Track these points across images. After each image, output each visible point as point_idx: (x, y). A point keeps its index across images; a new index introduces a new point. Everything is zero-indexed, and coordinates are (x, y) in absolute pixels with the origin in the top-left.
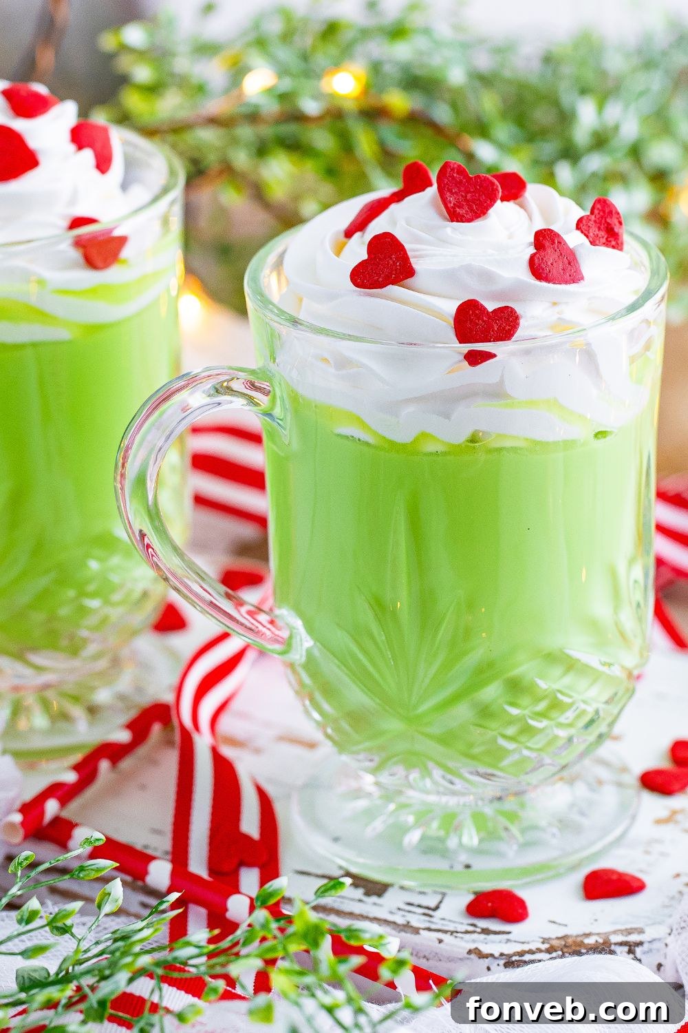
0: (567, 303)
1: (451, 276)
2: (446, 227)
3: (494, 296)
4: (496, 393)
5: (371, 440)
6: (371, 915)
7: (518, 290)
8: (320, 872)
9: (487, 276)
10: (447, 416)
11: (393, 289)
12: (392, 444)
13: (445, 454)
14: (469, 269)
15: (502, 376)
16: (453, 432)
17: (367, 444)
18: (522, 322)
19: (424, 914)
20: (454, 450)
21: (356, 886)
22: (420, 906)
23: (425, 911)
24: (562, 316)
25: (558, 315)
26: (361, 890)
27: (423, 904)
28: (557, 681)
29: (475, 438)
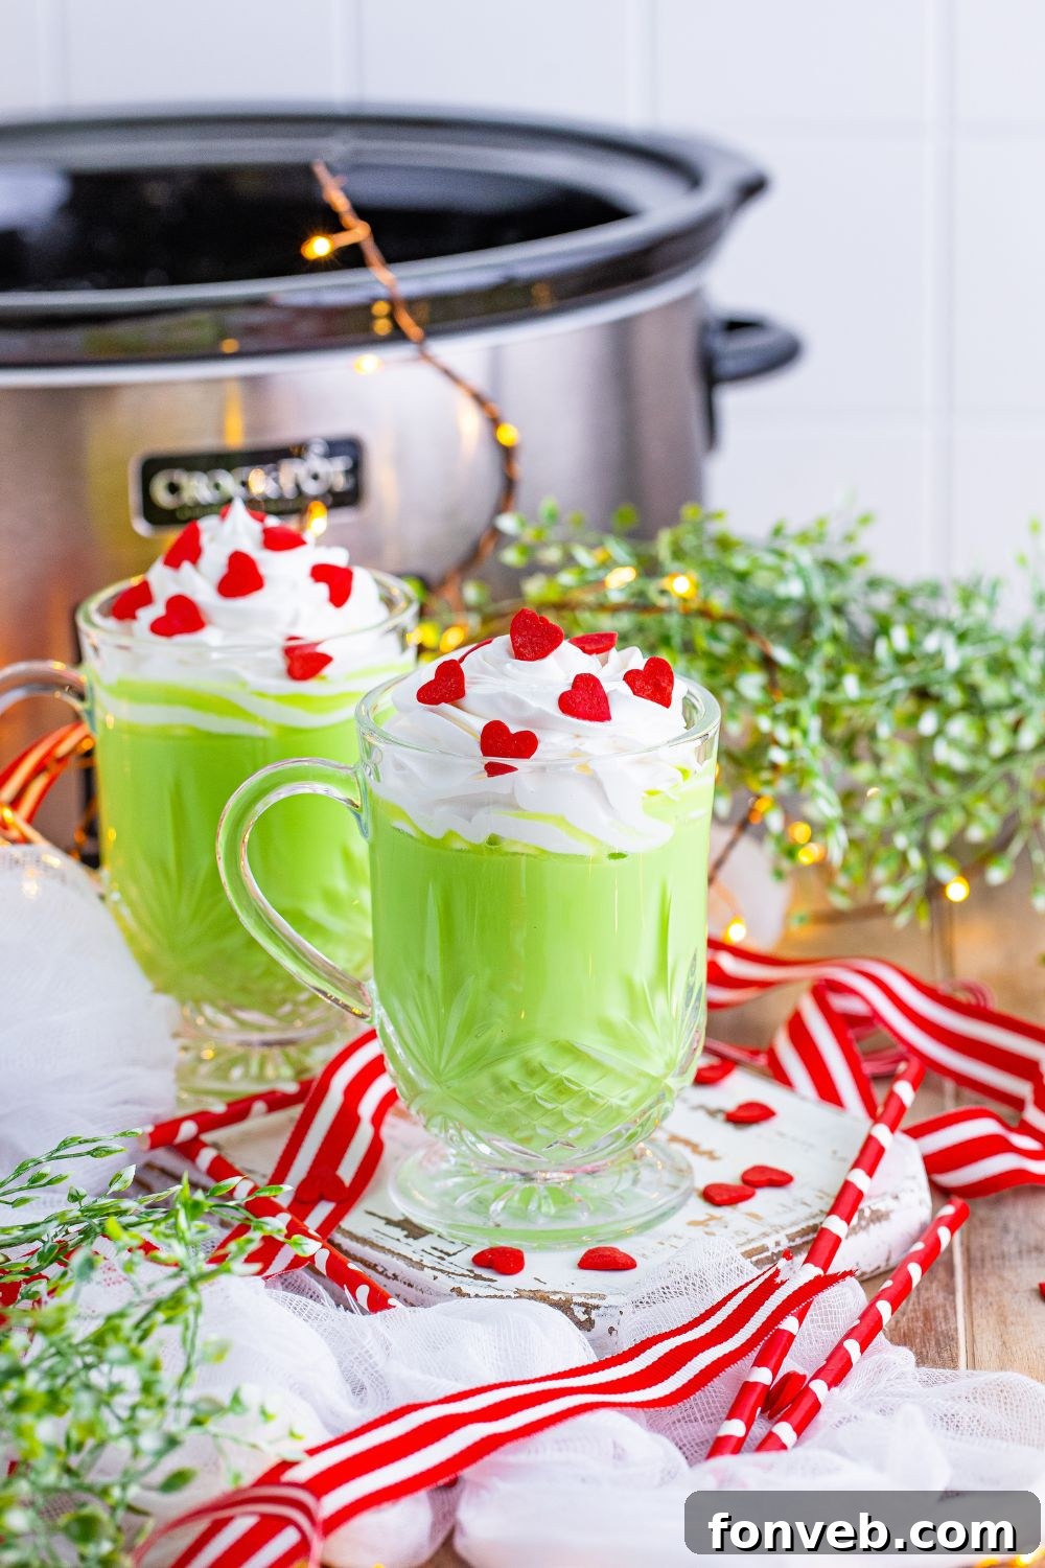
0: (588, 737)
1: (490, 700)
2: (506, 663)
3: (520, 722)
4: (510, 804)
5: (414, 834)
6: (396, 1251)
7: (542, 719)
8: (383, 1215)
9: (519, 704)
10: (470, 820)
11: (445, 707)
12: (429, 837)
13: (469, 851)
14: (504, 696)
15: (513, 789)
16: (475, 832)
17: (411, 836)
18: (540, 746)
19: (439, 1257)
20: (476, 850)
21: (403, 1229)
22: (441, 1251)
23: (443, 1255)
24: (581, 747)
25: (577, 745)
26: (405, 1233)
27: (445, 1250)
28: (564, 1069)
29: (493, 841)
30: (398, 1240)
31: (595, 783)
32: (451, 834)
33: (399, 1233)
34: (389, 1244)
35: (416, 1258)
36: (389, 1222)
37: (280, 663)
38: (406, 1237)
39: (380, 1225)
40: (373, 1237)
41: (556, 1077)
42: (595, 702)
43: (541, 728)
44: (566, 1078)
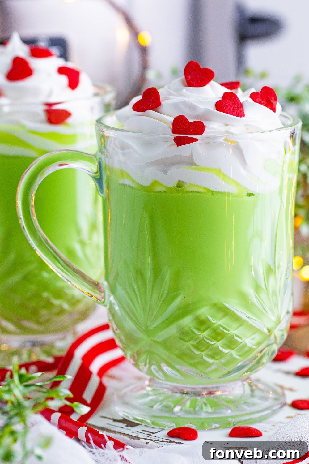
0: (232, 125)
2: (183, 89)
3: (194, 117)
4: (190, 162)
5: (133, 185)
7: (207, 114)
9: (192, 107)
10: (166, 173)
11: (150, 112)
12: (142, 186)
13: (165, 192)
15: (192, 153)
16: (169, 180)
17: (132, 187)
18: (206, 130)
19: (148, 434)
20: (169, 191)
21: (124, 423)
22: (148, 432)
23: (150, 433)
24: (229, 130)
25: (226, 129)
26: (126, 425)
27: (150, 431)
28: (220, 320)
29: (180, 185)
30: (122, 428)
31: (238, 150)
32: (155, 183)
33: (121, 425)
34: (117, 430)
35: (134, 435)
36: (115, 420)
37: (43, 116)
38: (126, 426)
39: (111, 422)
40: (107, 427)
41: (215, 325)
42: (236, 106)
43: (206, 120)
44: (221, 326)
